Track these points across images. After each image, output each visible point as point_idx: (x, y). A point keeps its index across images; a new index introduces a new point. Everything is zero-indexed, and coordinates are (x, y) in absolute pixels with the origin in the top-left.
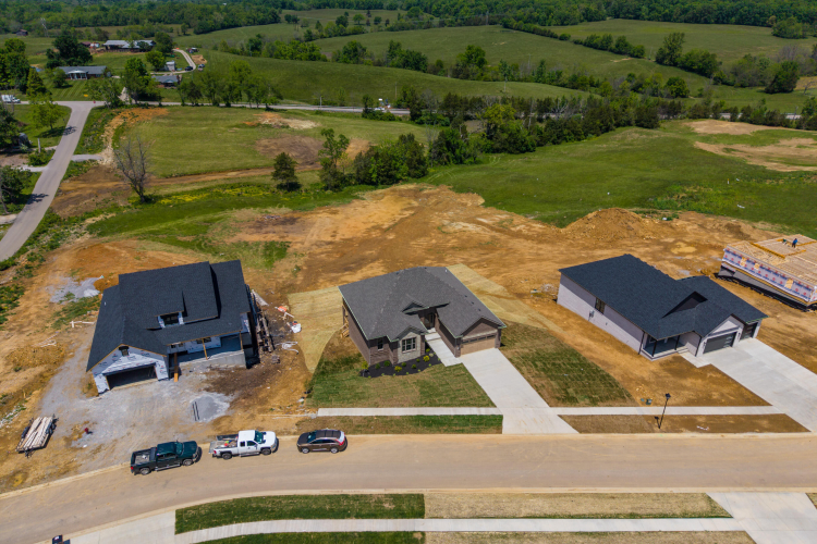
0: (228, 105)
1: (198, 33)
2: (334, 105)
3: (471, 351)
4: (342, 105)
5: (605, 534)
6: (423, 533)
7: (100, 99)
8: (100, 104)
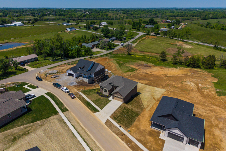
0: (173, 38)
1: (202, 20)
2: (208, 43)
3: (116, 100)
4: (211, 44)
5: (75, 136)
6: (59, 114)
7: (145, 32)
8: (145, 34)
